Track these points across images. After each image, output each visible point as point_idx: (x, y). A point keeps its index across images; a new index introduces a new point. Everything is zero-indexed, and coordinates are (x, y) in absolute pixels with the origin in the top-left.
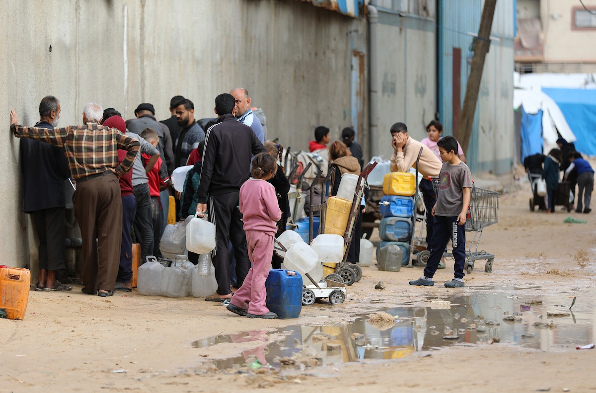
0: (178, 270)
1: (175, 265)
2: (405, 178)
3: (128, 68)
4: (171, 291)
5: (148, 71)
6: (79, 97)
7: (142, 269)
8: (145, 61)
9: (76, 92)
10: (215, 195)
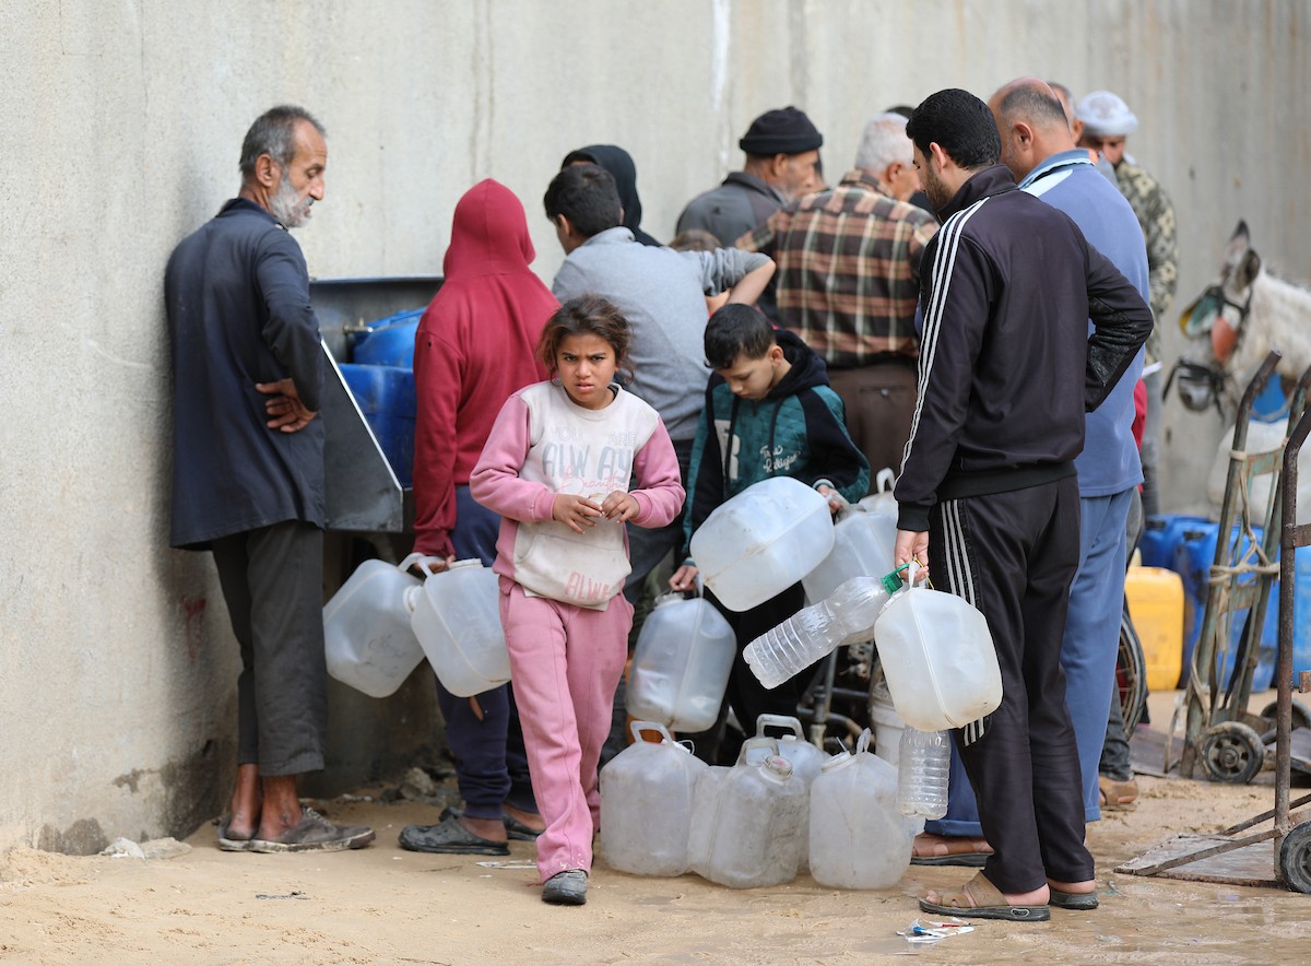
10: (972, 497)
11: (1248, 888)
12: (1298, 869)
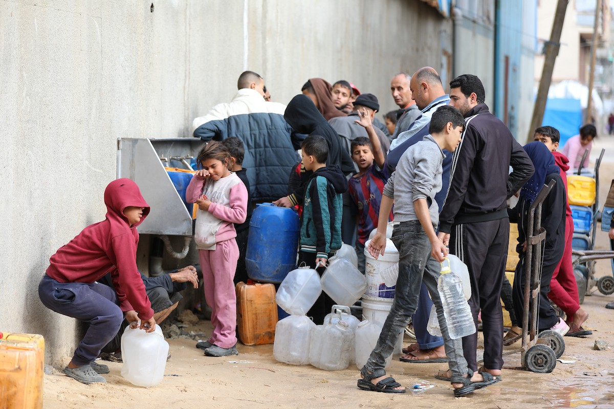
0: (333, 330)
1: (330, 323)
2: (583, 183)
3: (249, 46)
4: (324, 360)
5: (270, 51)
6: (189, 78)
7: (281, 324)
8: (267, 39)
9: (186, 70)
10: (468, 223)
11: (511, 370)
12: (532, 363)
